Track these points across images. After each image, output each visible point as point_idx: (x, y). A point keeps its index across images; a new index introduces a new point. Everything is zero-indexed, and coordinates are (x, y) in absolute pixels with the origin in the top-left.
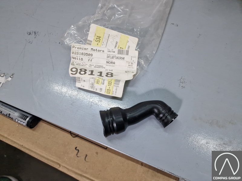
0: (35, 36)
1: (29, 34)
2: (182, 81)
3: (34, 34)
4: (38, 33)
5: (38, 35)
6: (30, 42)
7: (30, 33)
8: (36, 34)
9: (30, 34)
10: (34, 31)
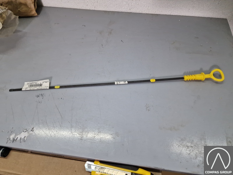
0: (43, 97)
2: (147, 106)
5: (44, 96)
6: (40, 102)
10: (41, 94)
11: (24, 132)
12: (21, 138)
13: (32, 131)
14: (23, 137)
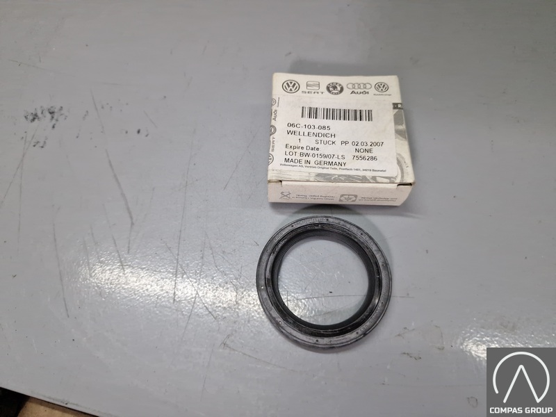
0: (54, 122)
1: (31, 118)
3: (49, 116)
4: (62, 112)
5: (62, 119)
7: (36, 115)
8: (55, 117)
9: (35, 117)
10: (49, 107)
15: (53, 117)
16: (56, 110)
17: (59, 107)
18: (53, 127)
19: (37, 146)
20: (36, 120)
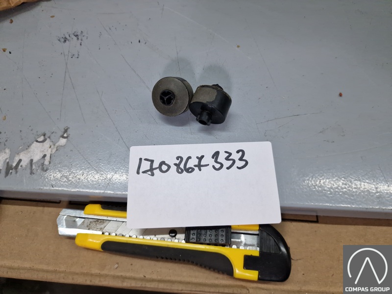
0: (80, 41)
1: (63, 40)
3: (75, 38)
4: (83, 34)
5: (84, 38)
6: (73, 55)
7: (65, 38)
8: (80, 37)
9: (65, 40)
10: (73, 32)
11: (37, 141)
12: (32, 160)
13: (63, 137)
14: (37, 158)
15: (78, 39)
16: (79, 34)
17: (80, 32)
18: (81, 45)
19: (74, 57)
20: (67, 41)
